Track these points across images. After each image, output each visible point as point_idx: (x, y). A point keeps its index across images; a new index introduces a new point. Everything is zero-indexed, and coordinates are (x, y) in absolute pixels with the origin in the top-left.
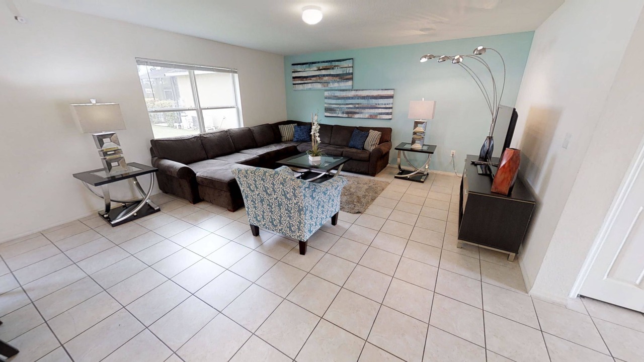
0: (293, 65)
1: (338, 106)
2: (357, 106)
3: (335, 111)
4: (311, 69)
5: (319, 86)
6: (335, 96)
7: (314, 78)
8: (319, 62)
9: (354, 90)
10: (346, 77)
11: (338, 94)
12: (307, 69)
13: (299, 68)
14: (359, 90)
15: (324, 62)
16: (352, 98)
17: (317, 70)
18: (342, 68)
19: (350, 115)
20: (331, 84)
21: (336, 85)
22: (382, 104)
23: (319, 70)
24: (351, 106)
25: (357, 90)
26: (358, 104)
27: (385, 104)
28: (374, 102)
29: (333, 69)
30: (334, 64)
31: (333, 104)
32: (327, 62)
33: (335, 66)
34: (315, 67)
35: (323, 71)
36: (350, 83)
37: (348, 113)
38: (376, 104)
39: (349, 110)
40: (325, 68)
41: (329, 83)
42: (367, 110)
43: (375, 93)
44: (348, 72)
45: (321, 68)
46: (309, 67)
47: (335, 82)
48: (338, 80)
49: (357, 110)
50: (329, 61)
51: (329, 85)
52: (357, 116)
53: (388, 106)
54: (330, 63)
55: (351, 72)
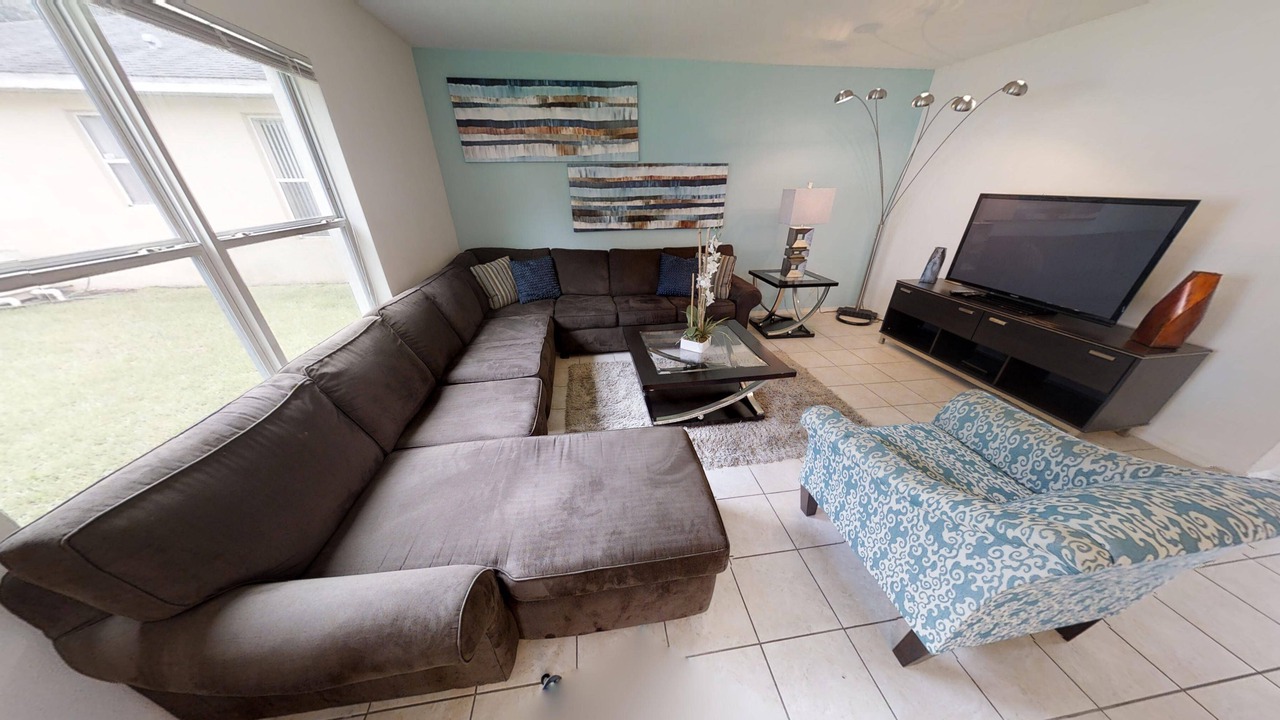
0: (451, 80)
1: (608, 204)
2: (652, 202)
3: (601, 215)
4: (520, 102)
5: (550, 152)
6: (599, 179)
7: (532, 129)
8: (541, 83)
9: (645, 165)
10: (622, 131)
11: (604, 173)
12: (505, 101)
13: (475, 93)
14: (657, 165)
15: (558, 83)
16: (641, 184)
17: (540, 106)
18: (611, 105)
19: (638, 224)
20: (585, 147)
21: (598, 151)
22: (706, 197)
23: (545, 104)
24: (639, 203)
25: (650, 165)
26: (655, 198)
27: (711, 197)
28: (688, 192)
29: (586, 106)
30: (588, 91)
31: (594, 200)
32: (567, 83)
33: (592, 99)
34: (530, 96)
35: (558, 109)
36: (632, 147)
37: (631, 219)
38: (694, 197)
39: (634, 213)
40: (563, 100)
41: (579, 144)
43: (691, 173)
44: (627, 118)
45: (550, 101)
46: (513, 94)
47: (595, 142)
48: (603, 137)
50: (574, 83)
51: (579, 150)
52: (652, 225)
53: (716, 201)
54: (575, 88)
55: (634, 118)
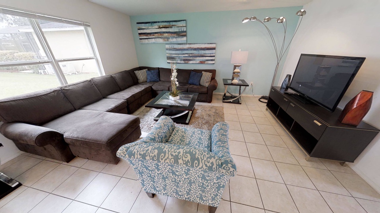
0: (137, 23)
1: (177, 55)
2: (191, 55)
3: (175, 59)
4: (153, 27)
5: (161, 41)
6: (175, 48)
7: (156, 34)
8: (159, 22)
9: (188, 44)
10: (181, 34)
11: (176, 46)
12: (150, 27)
13: (143, 26)
14: (192, 44)
15: (163, 22)
16: (187, 49)
17: (158, 28)
18: (178, 27)
19: (186, 62)
20: (171, 39)
21: (174, 40)
22: (208, 54)
23: (160, 28)
24: (186, 55)
25: (190, 44)
26: (192, 54)
27: (210, 54)
28: (202, 52)
29: (171, 27)
30: (172, 24)
31: (173, 54)
32: (166, 22)
33: (173, 25)
34: (156, 26)
35: (163, 29)
36: (184, 39)
37: (184, 60)
38: (204, 54)
39: (185, 58)
40: (164, 26)
41: (169, 38)
42: (198, 58)
43: (203, 46)
44: (183, 30)
45: (161, 27)
46: (152, 26)
47: (174, 37)
48: (176, 36)
49: (191, 58)
50: (168, 22)
51: (169, 40)
52: (191, 62)
53: (212, 55)
54: (168, 23)
55: (185, 30)
